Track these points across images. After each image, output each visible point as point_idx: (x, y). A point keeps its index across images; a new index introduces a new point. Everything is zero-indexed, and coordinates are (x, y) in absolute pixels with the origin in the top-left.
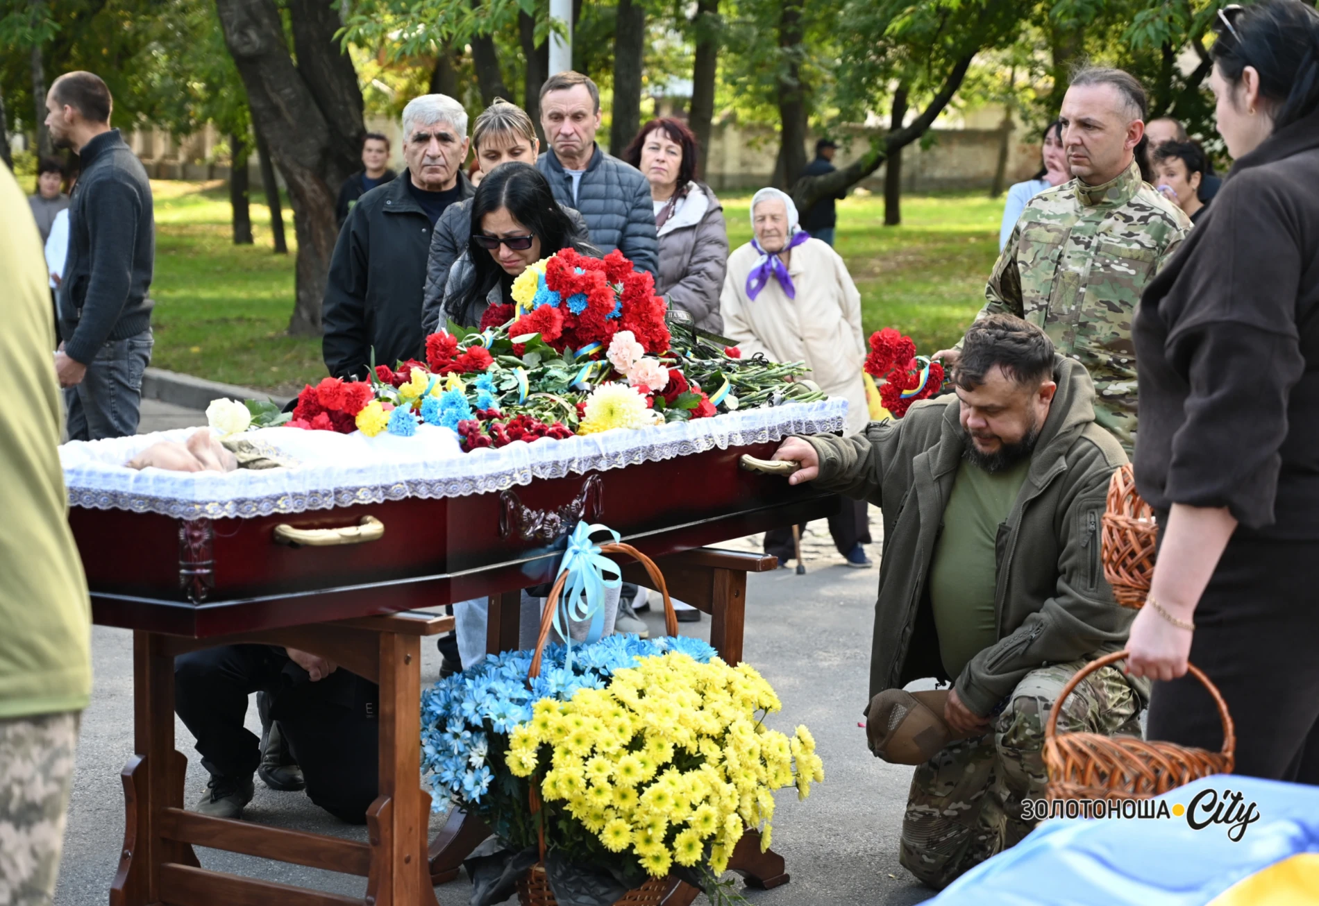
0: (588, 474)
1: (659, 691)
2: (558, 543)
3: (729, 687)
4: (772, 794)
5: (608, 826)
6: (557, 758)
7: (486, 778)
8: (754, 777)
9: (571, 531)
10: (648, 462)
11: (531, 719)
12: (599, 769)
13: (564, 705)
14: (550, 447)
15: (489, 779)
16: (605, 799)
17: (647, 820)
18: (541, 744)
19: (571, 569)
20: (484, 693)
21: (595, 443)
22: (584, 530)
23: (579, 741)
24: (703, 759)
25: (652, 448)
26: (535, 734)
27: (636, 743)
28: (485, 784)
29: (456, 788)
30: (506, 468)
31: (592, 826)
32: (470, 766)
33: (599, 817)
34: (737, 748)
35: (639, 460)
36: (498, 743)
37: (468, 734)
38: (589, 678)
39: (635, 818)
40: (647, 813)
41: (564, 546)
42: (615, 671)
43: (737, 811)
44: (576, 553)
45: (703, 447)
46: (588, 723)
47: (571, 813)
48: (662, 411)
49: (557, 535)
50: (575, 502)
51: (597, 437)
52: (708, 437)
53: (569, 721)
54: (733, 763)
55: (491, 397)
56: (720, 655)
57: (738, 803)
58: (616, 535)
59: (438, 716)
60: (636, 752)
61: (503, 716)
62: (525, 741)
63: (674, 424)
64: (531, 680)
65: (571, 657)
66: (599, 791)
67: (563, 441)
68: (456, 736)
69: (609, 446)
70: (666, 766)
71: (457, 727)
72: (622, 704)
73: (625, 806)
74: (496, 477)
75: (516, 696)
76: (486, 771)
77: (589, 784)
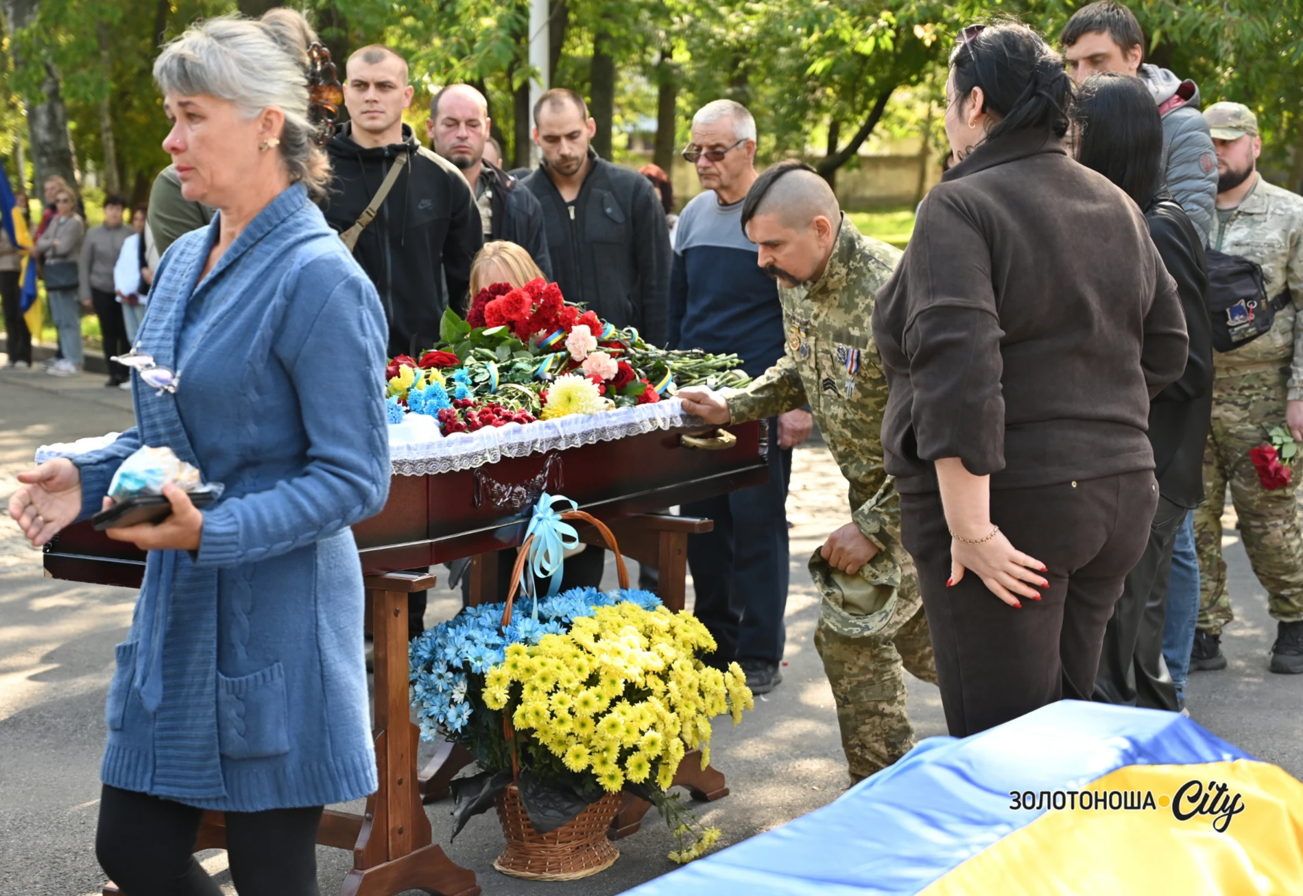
0: (549, 453)
1: (613, 636)
2: (524, 512)
3: (671, 631)
4: (709, 721)
5: (570, 750)
6: (526, 694)
7: (467, 711)
8: (693, 707)
9: (536, 502)
10: (600, 442)
11: (504, 661)
12: (561, 703)
13: (532, 649)
14: (516, 431)
15: (470, 712)
16: (567, 728)
17: (603, 745)
18: (512, 682)
19: (536, 534)
20: (463, 640)
21: (554, 426)
22: (546, 500)
23: (544, 679)
24: (650, 692)
25: (604, 430)
26: (507, 673)
27: (593, 680)
28: (465, 717)
29: (441, 721)
30: (479, 449)
31: (556, 750)
32: (452, 702)
33: (561, 743)
34: (679, 683)
35: (593, 440)
36: (476, 682)
37: (450, 675)
38: (553, 625)
39: (592, 743)
40: (603, 739)
41: (530, 514)
42: (575, 619)
43: (680, 735)
44: (540, 520)
45: (648, 428)
46: (552, 663)
47: (538, 740)
48: (613, 398)
49: (523, 506)
50: (539, 477)
51: (556, 421)
52: (652, 420)
53: (536, 662)
54: (675, 695)
55: (466, 388)
56: (665, 604)
57: (679, 729)
58: (574, 504)
59: (425, 660)
60: (592, 688)
61: (479, 659)
62: (498, 680)
63: (622, 409)
64: (503, 628)
65: (536, 608)
66: (562, 722)
67: (527, 426)
68: (440, 676)
69: (567, 428)
70: (619, 699)
71: (441, 668)
72: (581, 648)
73: (584, 733)
74: (470, 457)
75: (491, 641)
76: (467, 705)
77: (553, 715)
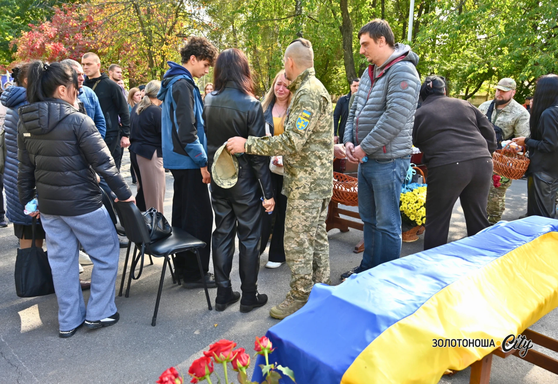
5: (411, 216)
6: (403, 203)
12: (410, 206)
13: (405, 194)
16: (411, 211)
17: (418, 215)
23: (407, 201)
27: (417, 202)
31: (408, 216)
33: (409, 214)
38: (409, 190)
39: (416, 215)
42: (414, 189)
46: (408, 198)
47: (404, 213)
53: (405, 197)
58: (415, 165)
65: (406, 186)
66: (410, 210)
70: (422, 206)
72: (415, 195)
73: (414, 213)
77: (408, 208)
